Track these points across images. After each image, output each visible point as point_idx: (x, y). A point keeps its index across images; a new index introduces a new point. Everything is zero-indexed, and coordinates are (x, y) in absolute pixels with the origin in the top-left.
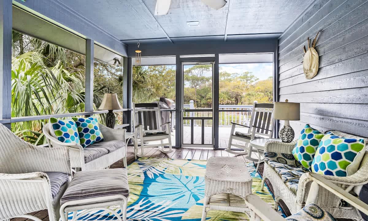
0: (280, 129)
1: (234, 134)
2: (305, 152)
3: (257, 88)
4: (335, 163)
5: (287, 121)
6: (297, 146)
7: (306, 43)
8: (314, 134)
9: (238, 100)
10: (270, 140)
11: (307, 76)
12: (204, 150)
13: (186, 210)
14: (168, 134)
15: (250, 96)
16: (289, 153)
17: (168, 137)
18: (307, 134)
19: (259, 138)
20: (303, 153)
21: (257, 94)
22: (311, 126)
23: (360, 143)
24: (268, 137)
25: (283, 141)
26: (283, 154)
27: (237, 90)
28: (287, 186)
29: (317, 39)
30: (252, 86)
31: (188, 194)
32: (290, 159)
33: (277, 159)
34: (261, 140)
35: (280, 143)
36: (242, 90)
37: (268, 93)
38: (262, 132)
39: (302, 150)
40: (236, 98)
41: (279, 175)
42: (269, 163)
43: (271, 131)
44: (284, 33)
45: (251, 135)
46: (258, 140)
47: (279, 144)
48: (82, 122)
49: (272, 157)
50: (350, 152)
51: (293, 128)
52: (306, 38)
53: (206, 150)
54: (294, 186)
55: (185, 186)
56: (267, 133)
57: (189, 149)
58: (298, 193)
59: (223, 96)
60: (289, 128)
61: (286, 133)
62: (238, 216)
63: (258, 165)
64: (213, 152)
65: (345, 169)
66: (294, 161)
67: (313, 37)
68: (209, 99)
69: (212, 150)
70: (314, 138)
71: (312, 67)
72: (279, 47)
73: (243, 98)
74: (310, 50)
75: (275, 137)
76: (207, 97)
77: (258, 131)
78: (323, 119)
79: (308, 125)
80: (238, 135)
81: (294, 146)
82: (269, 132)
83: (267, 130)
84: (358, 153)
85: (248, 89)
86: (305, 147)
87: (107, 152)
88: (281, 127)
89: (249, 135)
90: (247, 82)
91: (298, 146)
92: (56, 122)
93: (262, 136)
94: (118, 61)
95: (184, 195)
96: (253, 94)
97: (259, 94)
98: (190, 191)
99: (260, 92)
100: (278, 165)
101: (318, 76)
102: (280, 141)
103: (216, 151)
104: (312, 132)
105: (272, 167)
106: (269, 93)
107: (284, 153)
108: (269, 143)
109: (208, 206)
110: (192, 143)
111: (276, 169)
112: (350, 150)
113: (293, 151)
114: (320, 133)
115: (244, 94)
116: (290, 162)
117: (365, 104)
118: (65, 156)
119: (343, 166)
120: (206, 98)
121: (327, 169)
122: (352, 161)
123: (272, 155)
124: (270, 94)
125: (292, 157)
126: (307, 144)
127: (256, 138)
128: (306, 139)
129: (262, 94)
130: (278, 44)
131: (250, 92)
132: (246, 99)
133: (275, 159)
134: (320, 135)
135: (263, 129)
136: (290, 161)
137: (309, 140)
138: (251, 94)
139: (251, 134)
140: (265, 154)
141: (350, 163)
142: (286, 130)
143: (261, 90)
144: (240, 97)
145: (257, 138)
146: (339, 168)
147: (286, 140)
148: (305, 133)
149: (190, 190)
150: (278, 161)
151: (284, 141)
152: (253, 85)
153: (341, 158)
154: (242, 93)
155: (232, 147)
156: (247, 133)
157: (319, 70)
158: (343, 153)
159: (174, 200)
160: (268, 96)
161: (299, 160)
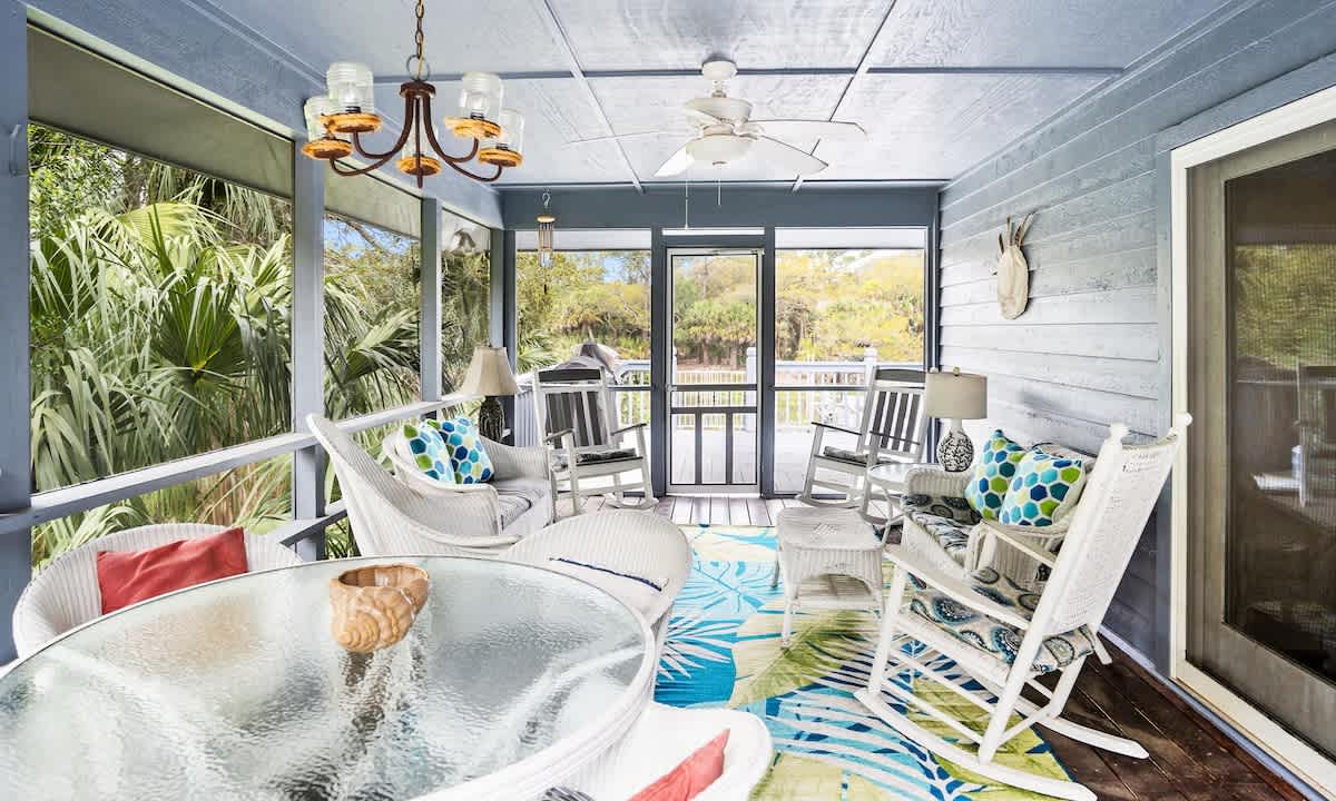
0: (941, 440)
1: (821, 454)
2: (990, 490)
3: (868, 284)
4: (1034, 507)
5: (957, 422)
6: (975, 480)
7: (1005, 230)
8: (1009, 452)
9: (799, 325)
10: (915, 466)
11: (1004, 312)
12: (734, 500)
13: (740, 622)
14: (641, 458)
15: (842, 313)
16: (959, 495)
17: (640, 467)
18: (995, 453)
19: (888, 463)
20: (985, 494)
21: (867, 307)
22: (1006, 435)
23: (1075, 467)
24: (911, 461)
25: (946, 470)
26: (945, 498)
27: (798, 291)
28: (949, 554)
29: (1026, 227)
30: (850, 275)
31: (731, 596)
32: (961, 508)
33: (933, 508)
34: (893, 467)
35: (939, 474)
36: (817, 291)
37: (907, 302)
38: (895, 447)
39: (984, 485)
40: (792, 320)
41: (934, 537)
42: (915, 516)
43: (918, 444)
44: (954, 183)
45: (867, 456)
46: (883, 468)
47: (936, 477)
48: (449, 431)
49: (920, 505)
50: (1060, 484)
51: (969, 436)
52: (1004, 215)
53: (742, 499)
54: (962, 551)
55: (718, 580)
56: (907, 449)
57: (690, 498)
58: (966, 563)
59: (746, 313)
60: (962, 437)
61: (954, 449)
62: (851, 626)
63: (887, 531)
64: (761, 503)
65: (1050, 515)
66: (968, 512)
67: (1019, 222)
68: (695, 325)
69: (755, 500)
70: (1007, 460)
71: (1016, 292)
72: (940, 214)
73: (817, 322)
74: (1011, 250)
75: (929, 461)
76: (689, 318)
77: (884, 445)
78: (1034, 416)
79: (1000, 431)
80: (831, 456)
81: (968, 480)
82: (913, 448)
83: (908, 441)
84: (1071, 486)
85: (835, 287)
86: (990, 480)
87: (527, 505)
88: (944, 435)
89: (862, 457)
90: (830, 263)
91: (977, 479)
92: (416, 435)
93: (894, 458)
94: (469, 238)
95: (725, 599)
96: (855, 306)
97: (874, 307)
98: (735, 590)
99: (878, 299)
100: (932, 519)
101: (1026, 315)
102: (941, 468)
103: (768, 502)
104: (1004, 448)
105: (919, 524)
106: (911, 305)
107: (947, 495)
108: (914, 473)
109: (796, 602)
110: (698, 482)
111: (929, 527)
112: (1059, 480)
113: (966, 491)
114: (1020, 449)
115: (821, 307)
116: (958, 513)
117: (1095, 390)
118: (487, 512)
119: (1046, 511)
120: (686, 320)
121: (1023, 518)
122: (1062, 500)
123: (921, 501)
124: (912, 308)
125: (964, 504)
126: (994, 473)
127: (879, 463)
128: (994, 462)
129: (888, 305)
130: (939, 207)
131: (844, 301)
132: (828, 324)
133: (928, 508)
134: (1020, 452)
135: (897, 439)
136: (960, 512)
137: (998, 465)
138: (847, 308)
139: (866, 452)
140: (906, 498)
141: (1058, 504)
142: (955, 442)
143: (880, 293)
144: (806, 315)
145: (883, 463)
146: (1041, 515)
147: (953, 468)
148: (991, 449)
149: (733, 587)
150: (934, 511)
151: (950, 468)
152: (853, 271)
153: (1045, 495)
154: (815, 302)
155: (816, 490)
156: (854, 450)
157: (1029, 301)
158: (1048, 487)
159: (707, 607)
160: (906, 314)
161: (977, 508)
